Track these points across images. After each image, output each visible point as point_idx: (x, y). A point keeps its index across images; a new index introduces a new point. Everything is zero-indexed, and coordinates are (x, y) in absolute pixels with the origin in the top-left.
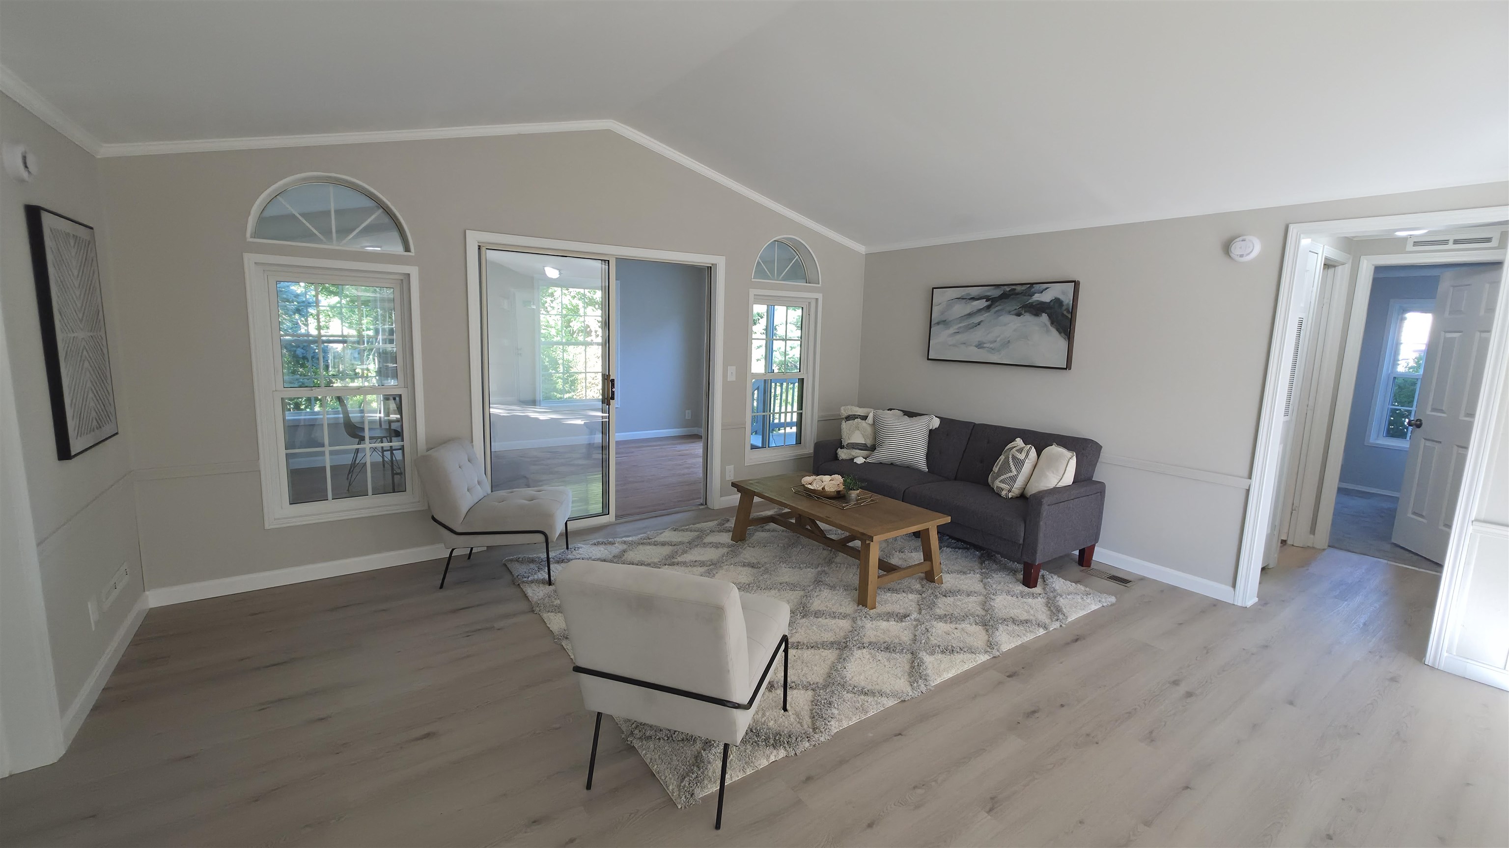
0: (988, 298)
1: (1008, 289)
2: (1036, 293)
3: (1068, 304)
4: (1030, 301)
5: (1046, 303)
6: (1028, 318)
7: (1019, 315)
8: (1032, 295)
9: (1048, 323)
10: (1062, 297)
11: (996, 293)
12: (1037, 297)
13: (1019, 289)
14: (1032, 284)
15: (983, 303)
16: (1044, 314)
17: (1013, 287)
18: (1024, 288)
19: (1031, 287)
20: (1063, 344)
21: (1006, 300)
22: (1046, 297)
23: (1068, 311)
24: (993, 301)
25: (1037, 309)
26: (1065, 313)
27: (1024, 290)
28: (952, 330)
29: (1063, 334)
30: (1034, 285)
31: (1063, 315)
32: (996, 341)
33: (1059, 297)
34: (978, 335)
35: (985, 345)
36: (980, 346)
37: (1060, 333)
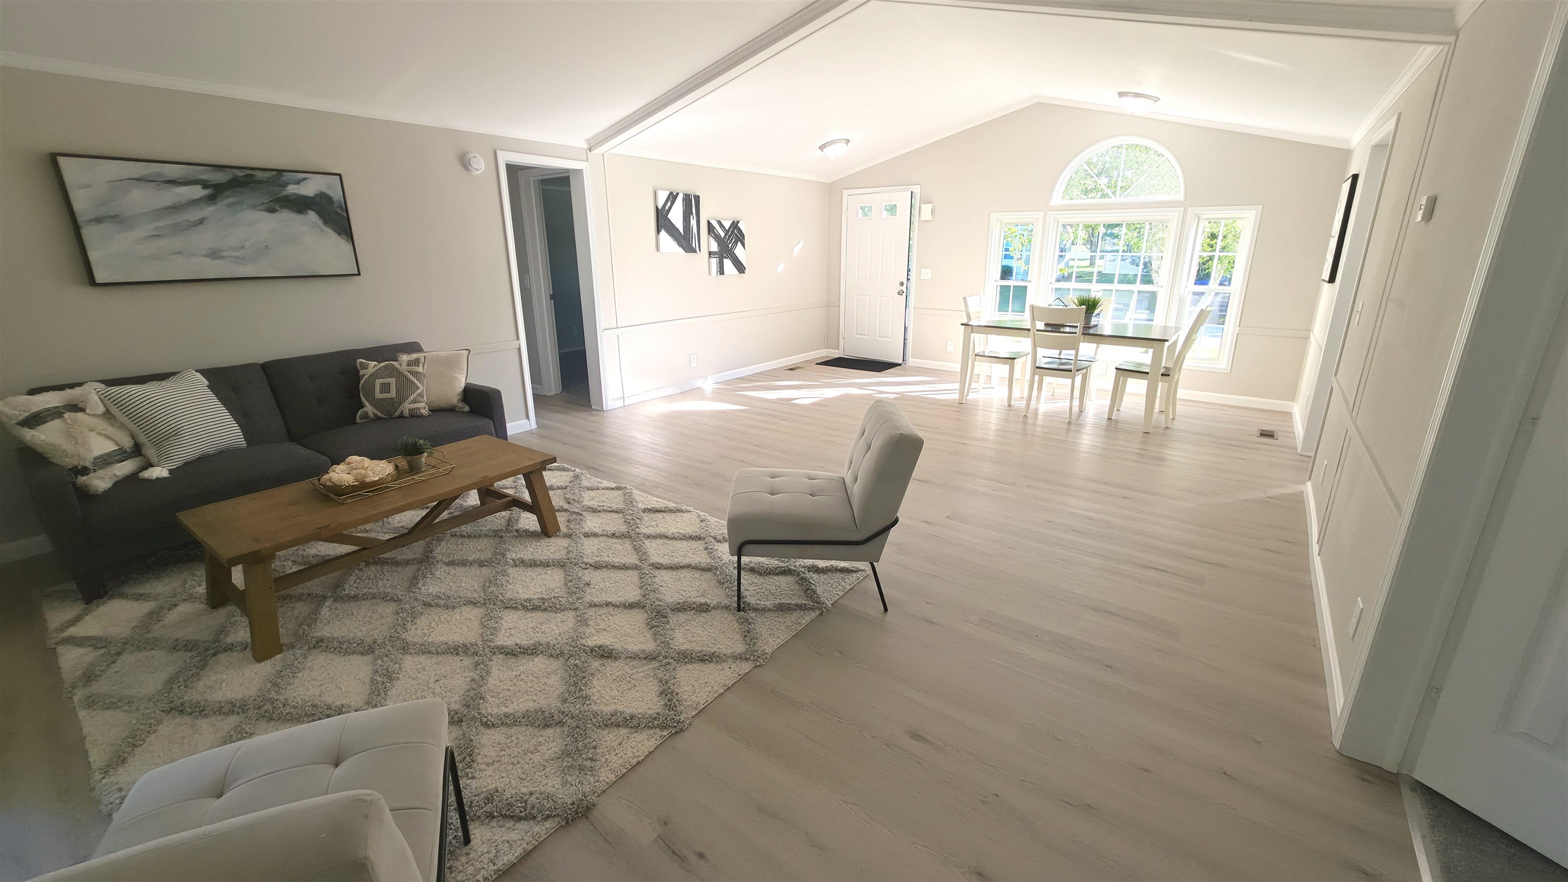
0: (205, 185)
1: (240, 173)
2: (290, 184)
3: (340, 201)
4: (284, 193)
5: (309, 197)
6: (286, 215)
7: (272, 211)
8: (285, 185)
9: (320, 222)
10: (330, 192)
11: (220, 177)
12: (292, 189)
13: (259, 175)
14: (280, 172)
15: (197, 192)
16: (310, 212)
17: (250, 172)
18: (268, 175)
19: (278, 176)
20: (345, 246)
21: (240, 189)
22: (309, 189)
23: (342, 209)
24: (216, 192)
25: (300, 205)
26: (338, 210)
27: (269, 178)
28: (139, 233)
29: (343, 235)
30: (284, 174)
31: (337, 213)
32: (243, 247)
33: (324, 191)
34: (205, 238)
35: (224, 254)
36: (214, 254)
37: (339, 234)
